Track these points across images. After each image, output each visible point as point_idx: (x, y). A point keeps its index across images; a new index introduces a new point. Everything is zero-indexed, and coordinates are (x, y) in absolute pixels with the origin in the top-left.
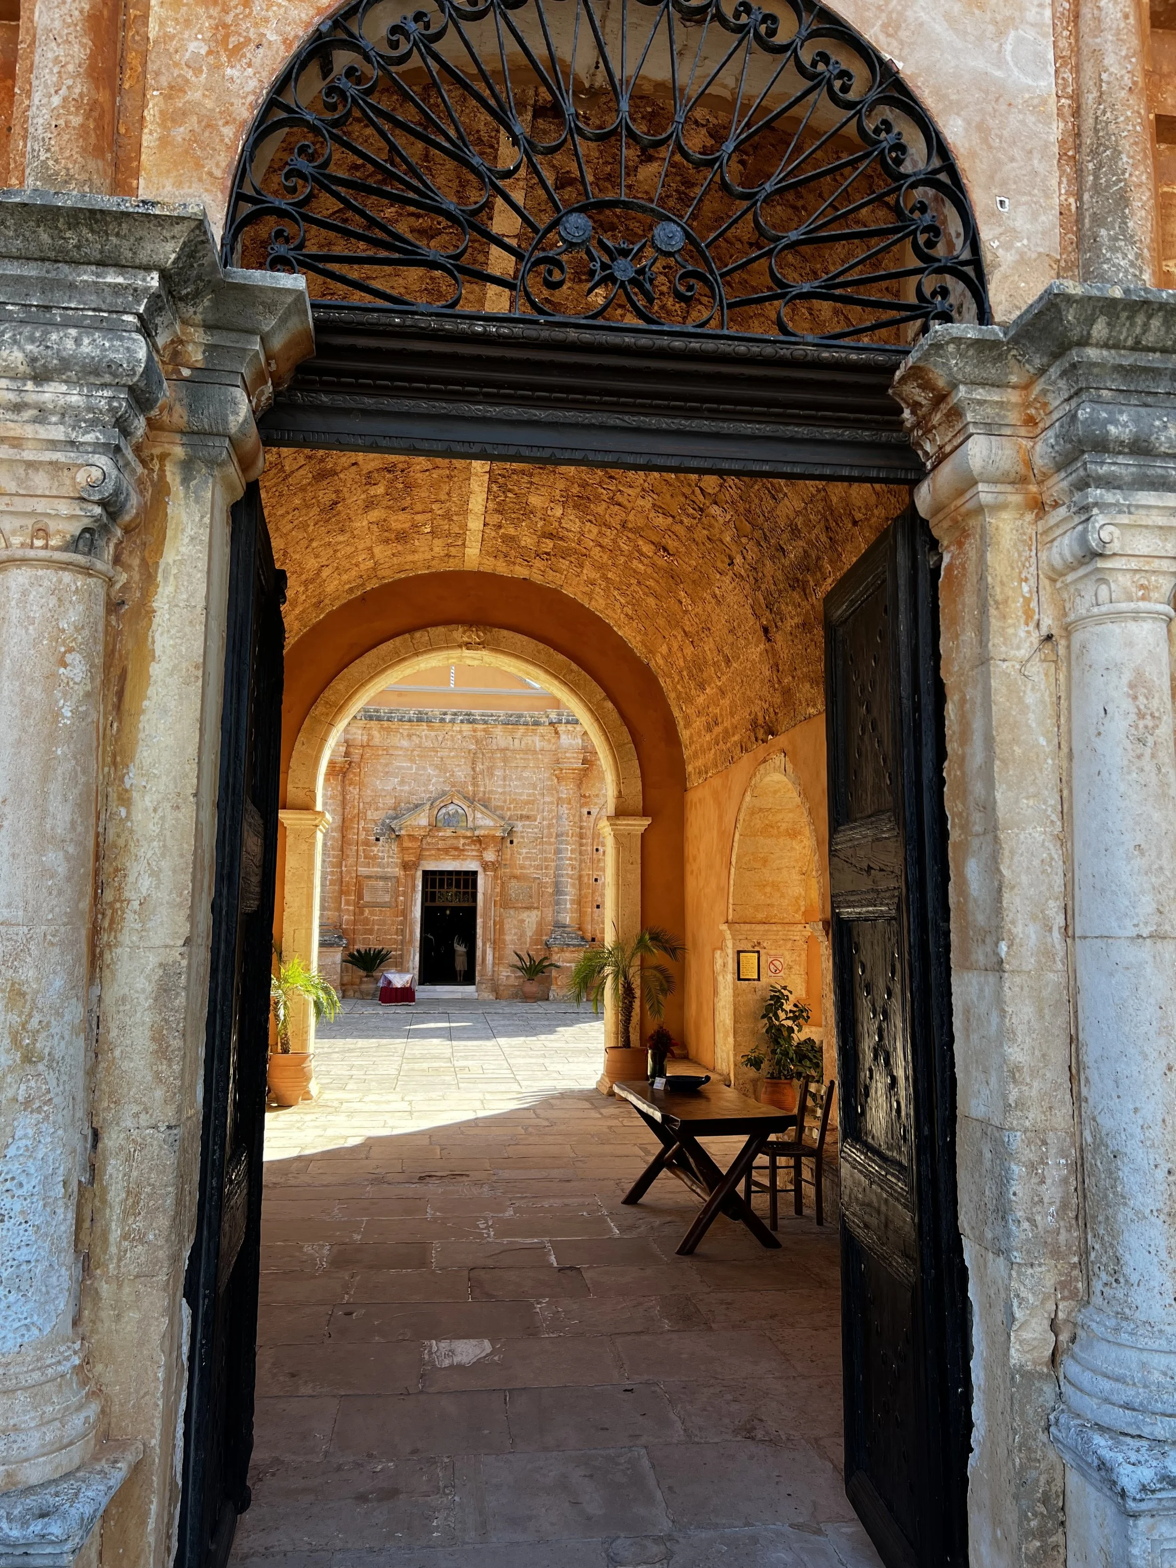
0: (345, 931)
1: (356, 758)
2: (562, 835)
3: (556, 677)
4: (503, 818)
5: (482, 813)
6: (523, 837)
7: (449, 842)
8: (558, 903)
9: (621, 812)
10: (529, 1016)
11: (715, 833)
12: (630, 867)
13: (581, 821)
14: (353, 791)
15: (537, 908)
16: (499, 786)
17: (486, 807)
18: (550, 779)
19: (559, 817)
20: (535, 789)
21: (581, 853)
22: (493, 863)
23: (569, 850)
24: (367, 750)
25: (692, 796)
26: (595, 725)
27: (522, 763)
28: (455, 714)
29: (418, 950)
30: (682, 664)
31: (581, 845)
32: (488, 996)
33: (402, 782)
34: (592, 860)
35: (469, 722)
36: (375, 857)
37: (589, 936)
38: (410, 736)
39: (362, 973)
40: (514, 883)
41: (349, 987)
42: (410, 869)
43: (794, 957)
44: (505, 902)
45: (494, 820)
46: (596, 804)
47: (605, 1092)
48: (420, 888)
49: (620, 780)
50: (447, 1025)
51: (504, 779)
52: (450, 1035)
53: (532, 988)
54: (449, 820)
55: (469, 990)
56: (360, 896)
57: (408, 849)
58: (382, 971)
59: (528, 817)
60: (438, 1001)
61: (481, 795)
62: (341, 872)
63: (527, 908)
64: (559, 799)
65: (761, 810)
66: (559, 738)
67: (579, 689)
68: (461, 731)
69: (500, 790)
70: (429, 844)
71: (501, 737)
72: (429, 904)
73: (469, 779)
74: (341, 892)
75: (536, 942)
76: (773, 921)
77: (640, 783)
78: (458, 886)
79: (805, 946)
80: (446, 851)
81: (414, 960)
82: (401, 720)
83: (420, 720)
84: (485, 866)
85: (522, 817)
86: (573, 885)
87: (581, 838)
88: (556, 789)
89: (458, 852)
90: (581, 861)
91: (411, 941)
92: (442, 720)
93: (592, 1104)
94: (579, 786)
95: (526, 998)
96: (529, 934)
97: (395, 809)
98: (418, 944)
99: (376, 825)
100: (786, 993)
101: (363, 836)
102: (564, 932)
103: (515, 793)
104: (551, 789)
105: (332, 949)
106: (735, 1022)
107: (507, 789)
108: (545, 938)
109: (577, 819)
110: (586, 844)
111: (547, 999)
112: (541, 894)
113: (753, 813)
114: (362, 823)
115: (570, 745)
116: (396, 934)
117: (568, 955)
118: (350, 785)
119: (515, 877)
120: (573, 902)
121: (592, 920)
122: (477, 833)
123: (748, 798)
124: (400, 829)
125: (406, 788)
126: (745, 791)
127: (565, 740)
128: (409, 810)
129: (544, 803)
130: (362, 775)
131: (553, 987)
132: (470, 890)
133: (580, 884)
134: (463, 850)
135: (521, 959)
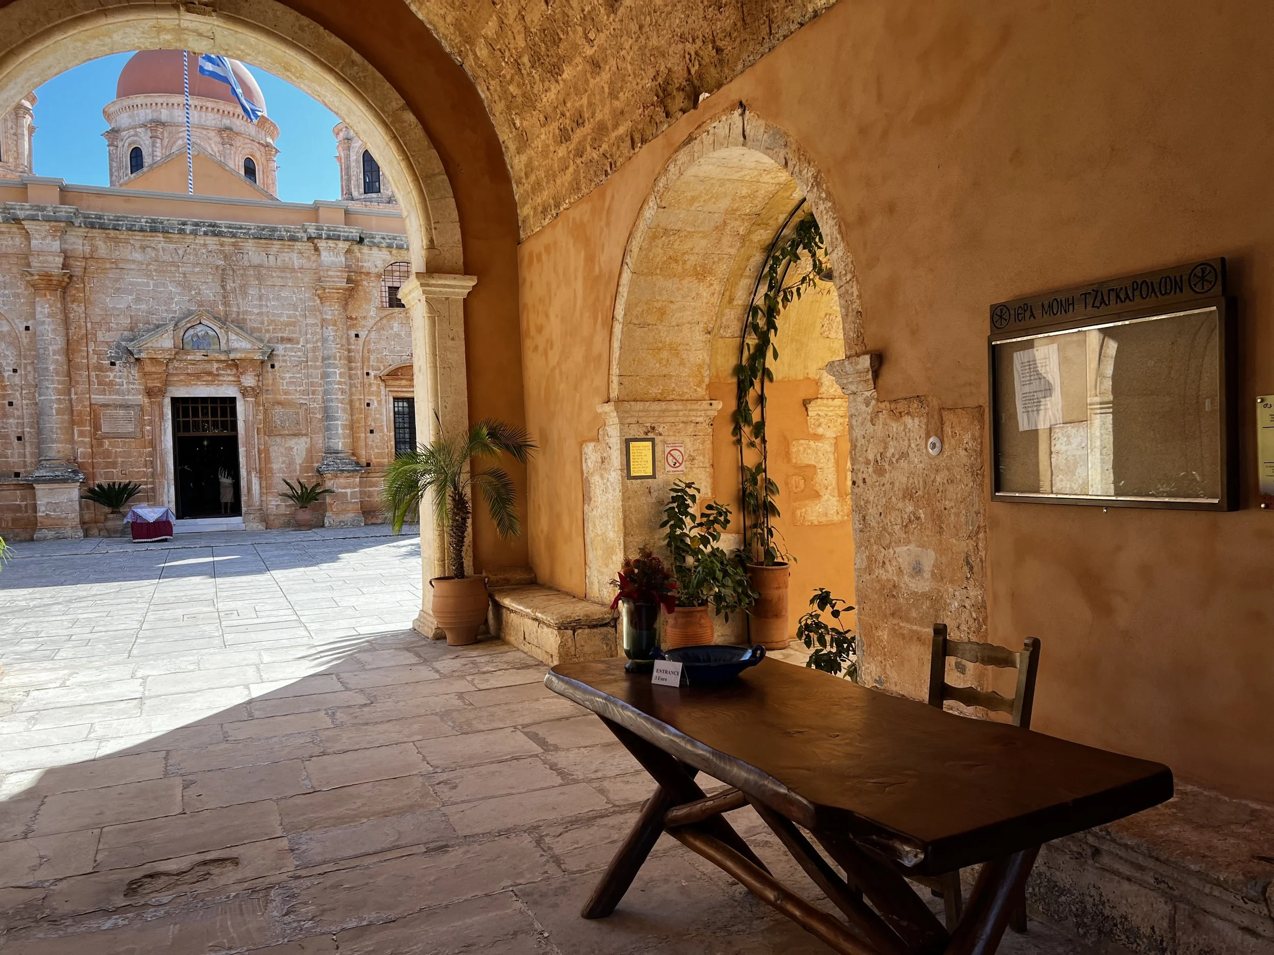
0: (80, 465)
1: (78, 271)
2: (329, 358)
3: (331, 70)
4: (262, 341)
5: (237, 334)
6: (285, 361)
7: (200, 367)
8: (328, 429)
9: (434, 268)
10: (305, 544)
11: (579, 285)
12: (450, 343)
13: (349, 344)
14: (77, 310)
15: (306, 435)
16: (254, 306)
17: (241, 328)
18: (310, 299)
19: (324, 340)
20: (297, 310)
21: (350, 377)
22: (253, 389)
23: (337, 373)
24: (90, 262)
25: (531, 247)
26: (392, 145)
27: (279, 282)
28: (196, 224)
29: (172, 482)
30: (522, 44)
31: (350, 369)
32: (258, 526)
33: (138, 300)
34: (363, 385)
35: (215, 234)
36: (111, 383)
37: (363, 461)
38: (143, 248)
39: (107, 509)
40: (278, 409)
41: (93, 525)
42: (156, 395)
43: (698, 445)
44: (269, 430)
45: (250, 342)
46: (364, 326)
47: (431, 635)
48: (170, 416)
49: (431, 223)
50: (211, 559)
51: (260, 298)
52: (214, 571)
53: (304, 515)
54: (199, 343)
55: (234, 522)
56: (97, 427)
57: (151, 374)
58: (130, 507)
59: (289, 340)
60: (200, 535)
61: (234, 315)
62: (71, 400)
63: (295, 435)
64: (323, 320)
65: (666, 231)
66: (319, 255)
67: (366, 91)
68: (205, 245)
69: (256, 311)
70: (176, 369)
71: (253, 253)
72: (182, 434)
73: (219, 298)
74: (73, 423)
75: (305, 469)
76: (671, 397)
77: (458, 231)
78: (214, 415)
79: (710, 430)
80: (198, 376)
81: (169, 494)
82: (130, 229)
83: (154, 230)
84: (245, 392)
85: (283, 340)
86: (344, 410)
87: (350, 362)
88: (319, 311)
89: (213, 378)
90: (351, 386)
91: (163, 474)
92: (182, 232)
93: (418, 655)
94: (345, 306)
95: (299, 526)
96: (299, 461)
97: (132, 330)
98: (171, 476)
99: (110, 347)
100: (691, 491)
101: (94, 360)
102: (337, 458)
103: (274, 314)
104: (313, 310)
105: (66, 485)
106: (626, 535)
107: (264, 310)
108: (316, 465)
109: (344, 341)
110: (356, 368)
111: (323, 526)
112: (308, 421)
113: (654, 237)
114: (92, 346)
115: (333, 263)
116: (146, 466)
117: (342, 481)
118: (73, 302)
119: (279, 403)
120: (344, 427)
121: (366, 445)
122: (232, 356)
123: (649, 212)
124: (140, 352)
125: (144, 307)
126: (645, 201)
127: (327, 257)
128: (148, 331)
129: (307, 324)
130: (88, 293)
131: (328, 514)
132: (229, 419)
133: (352, 409)
134: (218, 375)
135: (292, 488)
